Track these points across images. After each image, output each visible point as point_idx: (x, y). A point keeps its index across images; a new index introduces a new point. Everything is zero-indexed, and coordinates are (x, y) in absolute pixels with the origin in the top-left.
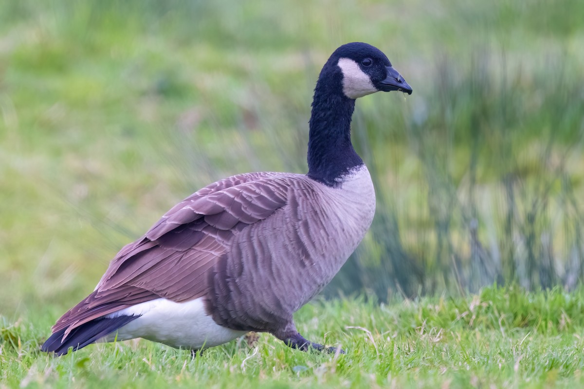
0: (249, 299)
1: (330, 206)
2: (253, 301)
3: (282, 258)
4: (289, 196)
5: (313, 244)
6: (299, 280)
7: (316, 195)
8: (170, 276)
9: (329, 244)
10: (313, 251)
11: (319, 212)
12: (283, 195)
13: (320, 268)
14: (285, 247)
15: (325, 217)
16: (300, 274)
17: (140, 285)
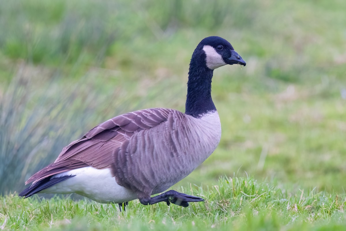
0: (136, 167)
1: (193, 127)
2: (139, 169)
3: (160, 149)
4: (169, 116)
5: (180, 144)
6: (169, 163)
7: (186, 119)
8: (96, 155)
9: (189, 147)
10: (179, 148)
11: (185, 128)
12: (166, 115)
13: (182, 160)
14: (163, 143)
15: (189, 131)
16: (170, 160)
17: (78, 158)
